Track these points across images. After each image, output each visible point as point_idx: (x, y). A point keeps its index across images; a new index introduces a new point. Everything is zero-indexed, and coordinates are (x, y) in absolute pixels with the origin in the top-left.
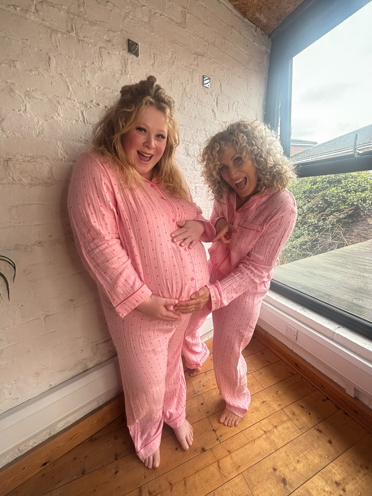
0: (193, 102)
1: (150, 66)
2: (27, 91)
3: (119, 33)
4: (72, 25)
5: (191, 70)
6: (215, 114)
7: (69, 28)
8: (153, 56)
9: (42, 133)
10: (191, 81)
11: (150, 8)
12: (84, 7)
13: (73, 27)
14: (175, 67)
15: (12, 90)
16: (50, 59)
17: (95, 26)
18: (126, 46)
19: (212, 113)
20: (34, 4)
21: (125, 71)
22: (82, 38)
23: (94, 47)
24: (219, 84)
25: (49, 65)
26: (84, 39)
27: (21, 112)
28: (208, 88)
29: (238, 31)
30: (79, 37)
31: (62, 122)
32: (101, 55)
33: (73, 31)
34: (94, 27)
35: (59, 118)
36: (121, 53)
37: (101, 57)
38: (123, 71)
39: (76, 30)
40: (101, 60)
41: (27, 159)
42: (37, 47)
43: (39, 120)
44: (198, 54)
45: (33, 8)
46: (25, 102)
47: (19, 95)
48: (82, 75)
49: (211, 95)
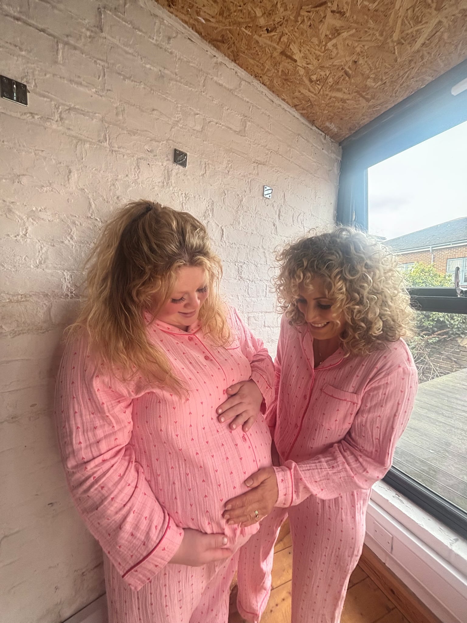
0: (251, 215)
1: (200, 176)
2: (33, 210)
3: (164, 142)
4: (105, 135)
5: (249, 180)
6: (276, 228)
7: (102, 138)
8: (204, 166)
9: (45, 262)
10: (249, 191)
11: (205, 116)
12: (123, 116)
14: (230, 177)
15: (10, 210)
16: (70, 172)
17: (134, 135)
18: (171, 157)
19: (273, 227)
20: (59, 112)
21: (167, 184)
23: (131, 158)
24: (283, 194)
25: (69, 180)
26: (119, 150)
27: (19, 238)
28: (269, 199)
29: (305, 139)
30: (113, 147)
31: (75, 246)
33: (106, 141)
34: (133, 137)
35: (71, 242)
36: (165, 164)
37: (139, 168)
38: (165, 183)
39: (109, 140)
40: (137, 172)
41: (15, 298)
42: (54, 159)
43: (42, 246)
44: (259, 163)
45: (57, 117)
46: (27, 224)
47: (19, 217)
48: (110, 190)
49: (273, 206)
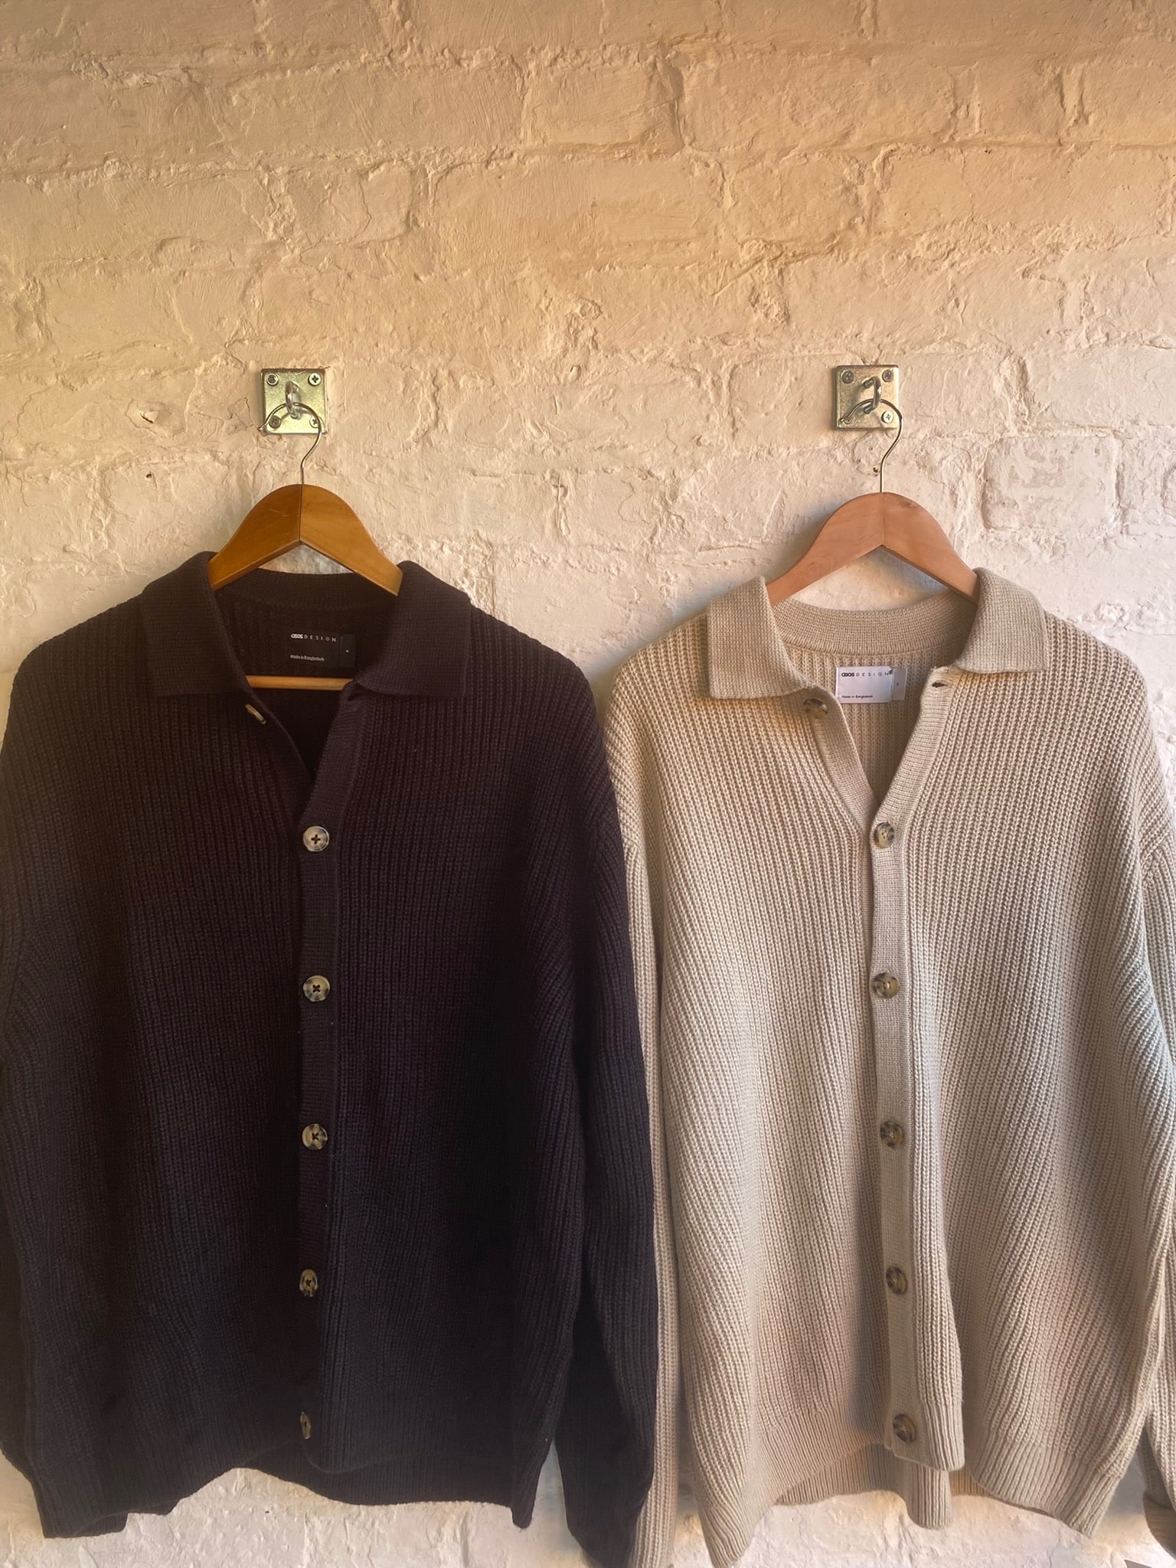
1: (407, 448)
3: (217, 359)
5: (725, 373)
10: (727, 432)
11: (416, 157)
14: (583, 398)
17: (86, 381)
18: (247, 410)
23: (76, 477)
32: (106, 502)
34: (82, 390)
40: (106, 522)
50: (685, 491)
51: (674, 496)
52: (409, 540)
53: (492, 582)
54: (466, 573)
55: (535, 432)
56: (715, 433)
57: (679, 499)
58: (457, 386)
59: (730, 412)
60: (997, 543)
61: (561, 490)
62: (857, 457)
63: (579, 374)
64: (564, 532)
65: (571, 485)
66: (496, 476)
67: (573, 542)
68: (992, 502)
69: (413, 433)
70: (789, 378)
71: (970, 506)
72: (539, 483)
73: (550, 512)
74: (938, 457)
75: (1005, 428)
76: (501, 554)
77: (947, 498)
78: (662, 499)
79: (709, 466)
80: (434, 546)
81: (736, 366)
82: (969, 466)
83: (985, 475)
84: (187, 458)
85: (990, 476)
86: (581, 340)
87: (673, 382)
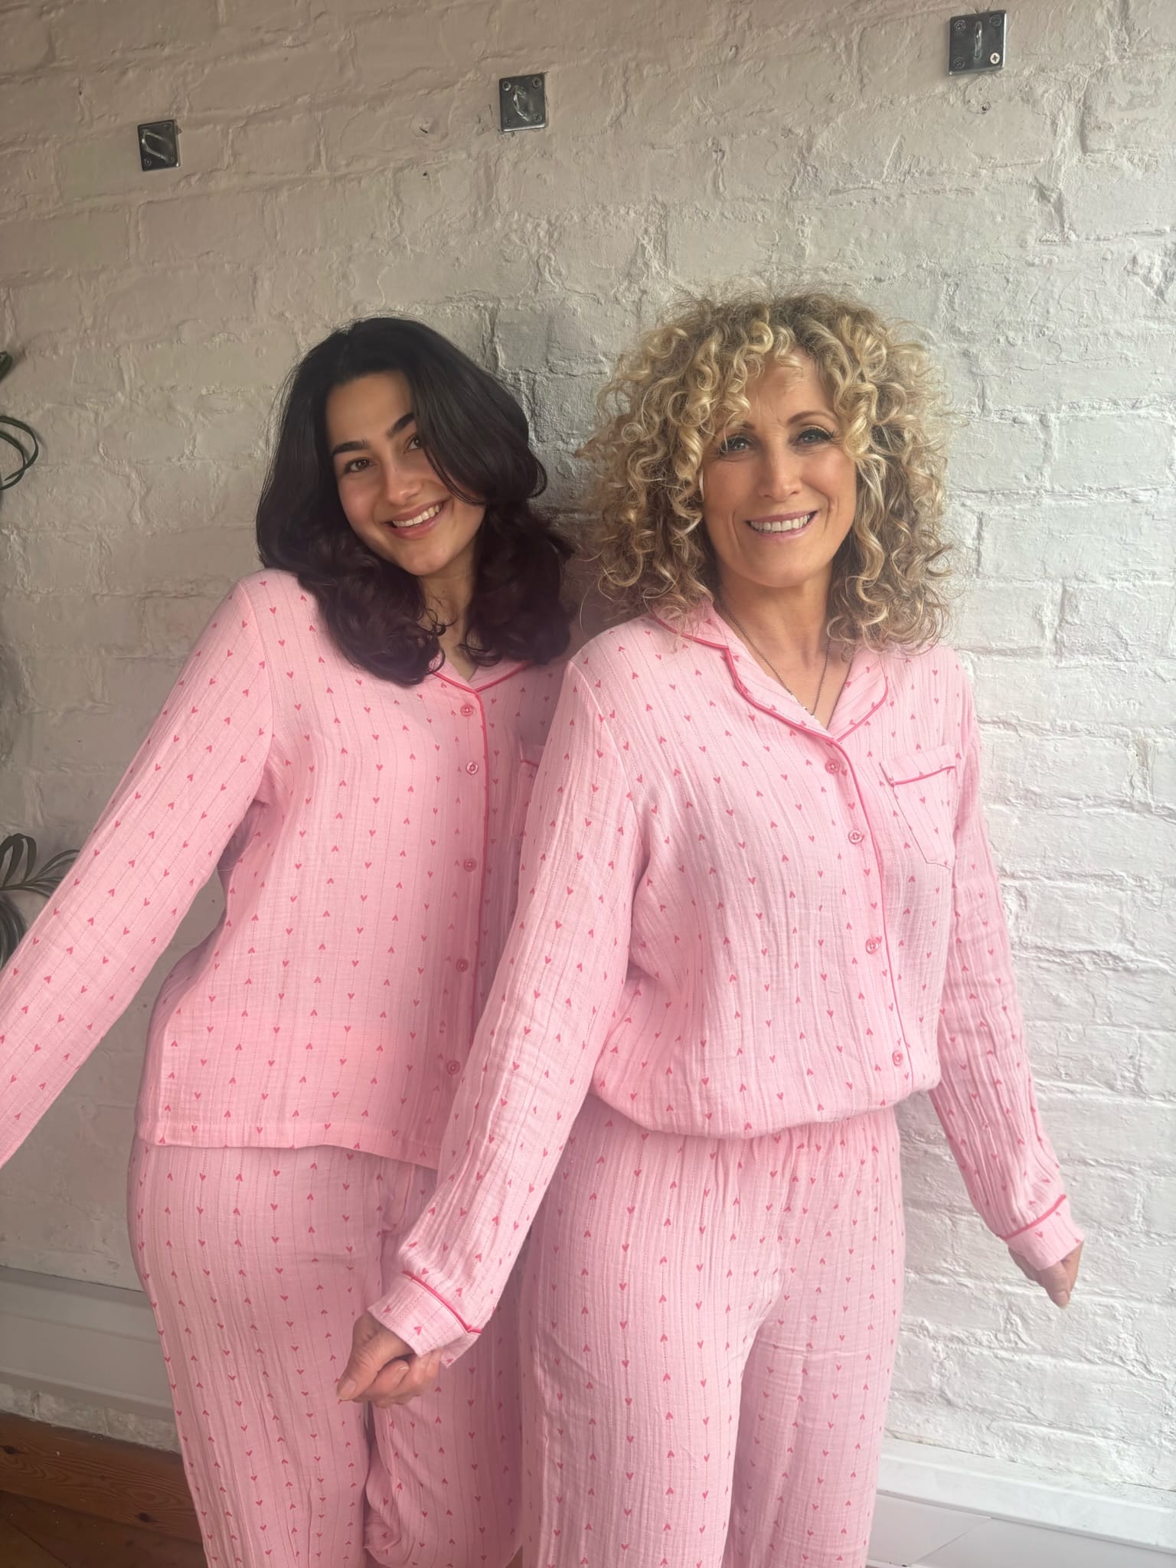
1: (603, 133)
2: (203, 396)
3: (470, 76)
4: (318, 146)
6: (1059, 206)
7: (312, 159)
8: (618, 85)
9: (224, 506)
10: (855, 88)
12: (354, 64)
13: (321, 147)
14: (740, 71)
16: (256, 281)
17: (383, 104)
18: (493, 118)
19: (1032, 208)
20: (229, 143)
21: (486, 213)
22: (343, 171)
23: (378, 180)
25: (254, 301)
26: (350, 169)
27: (184, 461)
30: (336, 170)
32: (397, 194)
34: (381, 111)
36: (474, 151)
37: (400, 200)
38: (480, 214)
39: (327, 153)
40: (398, 213)
42: (229, 262)
43: (220, 472)
45: (227, 158)
46: (195, 429)
48: (338, 293)
49: (1027, 100)
50: (819, 144)
51: (809, 149)
52: (604, 208)
53: (665, 236)
54: (646, 231)
55: (700, 106)
56: (846, 90)
57: (814, 150)
58: (641, 75)
59: (860, 70)
60: (1093, 165)
61: (720, 154)
62: (967, 98)
63: (737, 53)
64: (722, 188)
65: (726, 148)
66: (670, 148)
67: (728, 197)
68: (1089, 127)
69: (608, 119)
70: (909, 34)
71: (1069, 133)
72: (703, 150)
73: (711, 174)
74: (1040, 91)
75: (1105, 57)
76: (673, 213)
77: (1048, 127)
78: (800, 153)
79: (839, 121)
80: (622, 211)
81: (865, 29)
82: (1070, 96)
83: (1084, 103)
84: (450, 159)
85: (1088, 103)
86: (739, 23)
87: (812, 50)
